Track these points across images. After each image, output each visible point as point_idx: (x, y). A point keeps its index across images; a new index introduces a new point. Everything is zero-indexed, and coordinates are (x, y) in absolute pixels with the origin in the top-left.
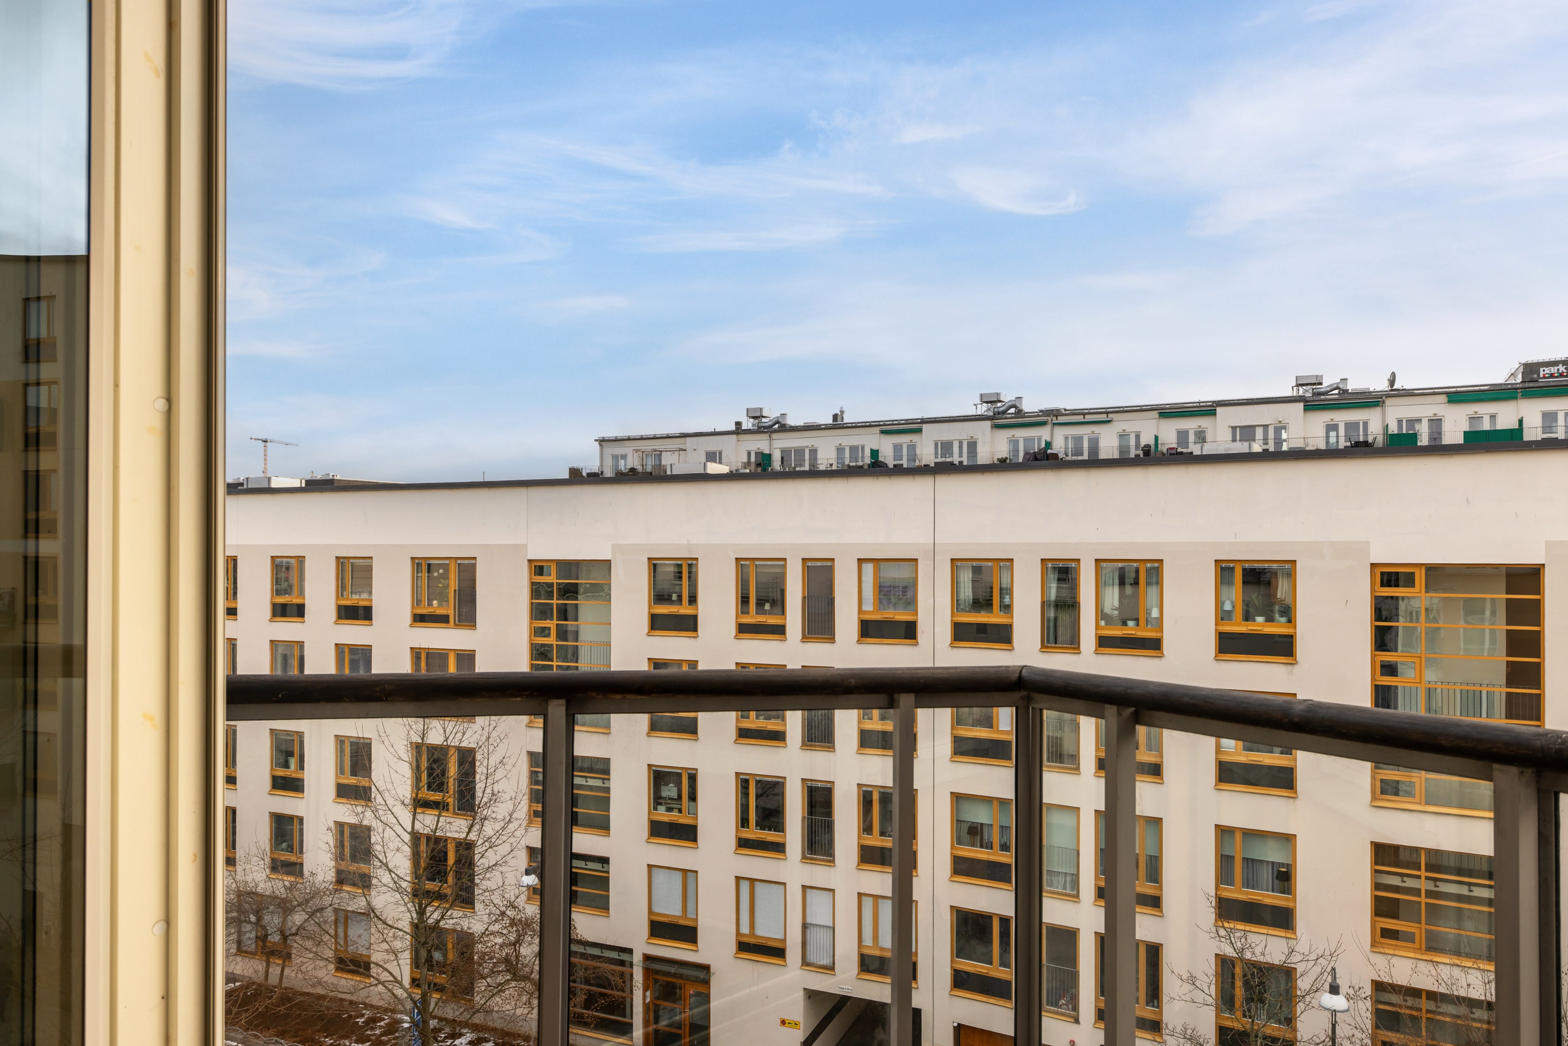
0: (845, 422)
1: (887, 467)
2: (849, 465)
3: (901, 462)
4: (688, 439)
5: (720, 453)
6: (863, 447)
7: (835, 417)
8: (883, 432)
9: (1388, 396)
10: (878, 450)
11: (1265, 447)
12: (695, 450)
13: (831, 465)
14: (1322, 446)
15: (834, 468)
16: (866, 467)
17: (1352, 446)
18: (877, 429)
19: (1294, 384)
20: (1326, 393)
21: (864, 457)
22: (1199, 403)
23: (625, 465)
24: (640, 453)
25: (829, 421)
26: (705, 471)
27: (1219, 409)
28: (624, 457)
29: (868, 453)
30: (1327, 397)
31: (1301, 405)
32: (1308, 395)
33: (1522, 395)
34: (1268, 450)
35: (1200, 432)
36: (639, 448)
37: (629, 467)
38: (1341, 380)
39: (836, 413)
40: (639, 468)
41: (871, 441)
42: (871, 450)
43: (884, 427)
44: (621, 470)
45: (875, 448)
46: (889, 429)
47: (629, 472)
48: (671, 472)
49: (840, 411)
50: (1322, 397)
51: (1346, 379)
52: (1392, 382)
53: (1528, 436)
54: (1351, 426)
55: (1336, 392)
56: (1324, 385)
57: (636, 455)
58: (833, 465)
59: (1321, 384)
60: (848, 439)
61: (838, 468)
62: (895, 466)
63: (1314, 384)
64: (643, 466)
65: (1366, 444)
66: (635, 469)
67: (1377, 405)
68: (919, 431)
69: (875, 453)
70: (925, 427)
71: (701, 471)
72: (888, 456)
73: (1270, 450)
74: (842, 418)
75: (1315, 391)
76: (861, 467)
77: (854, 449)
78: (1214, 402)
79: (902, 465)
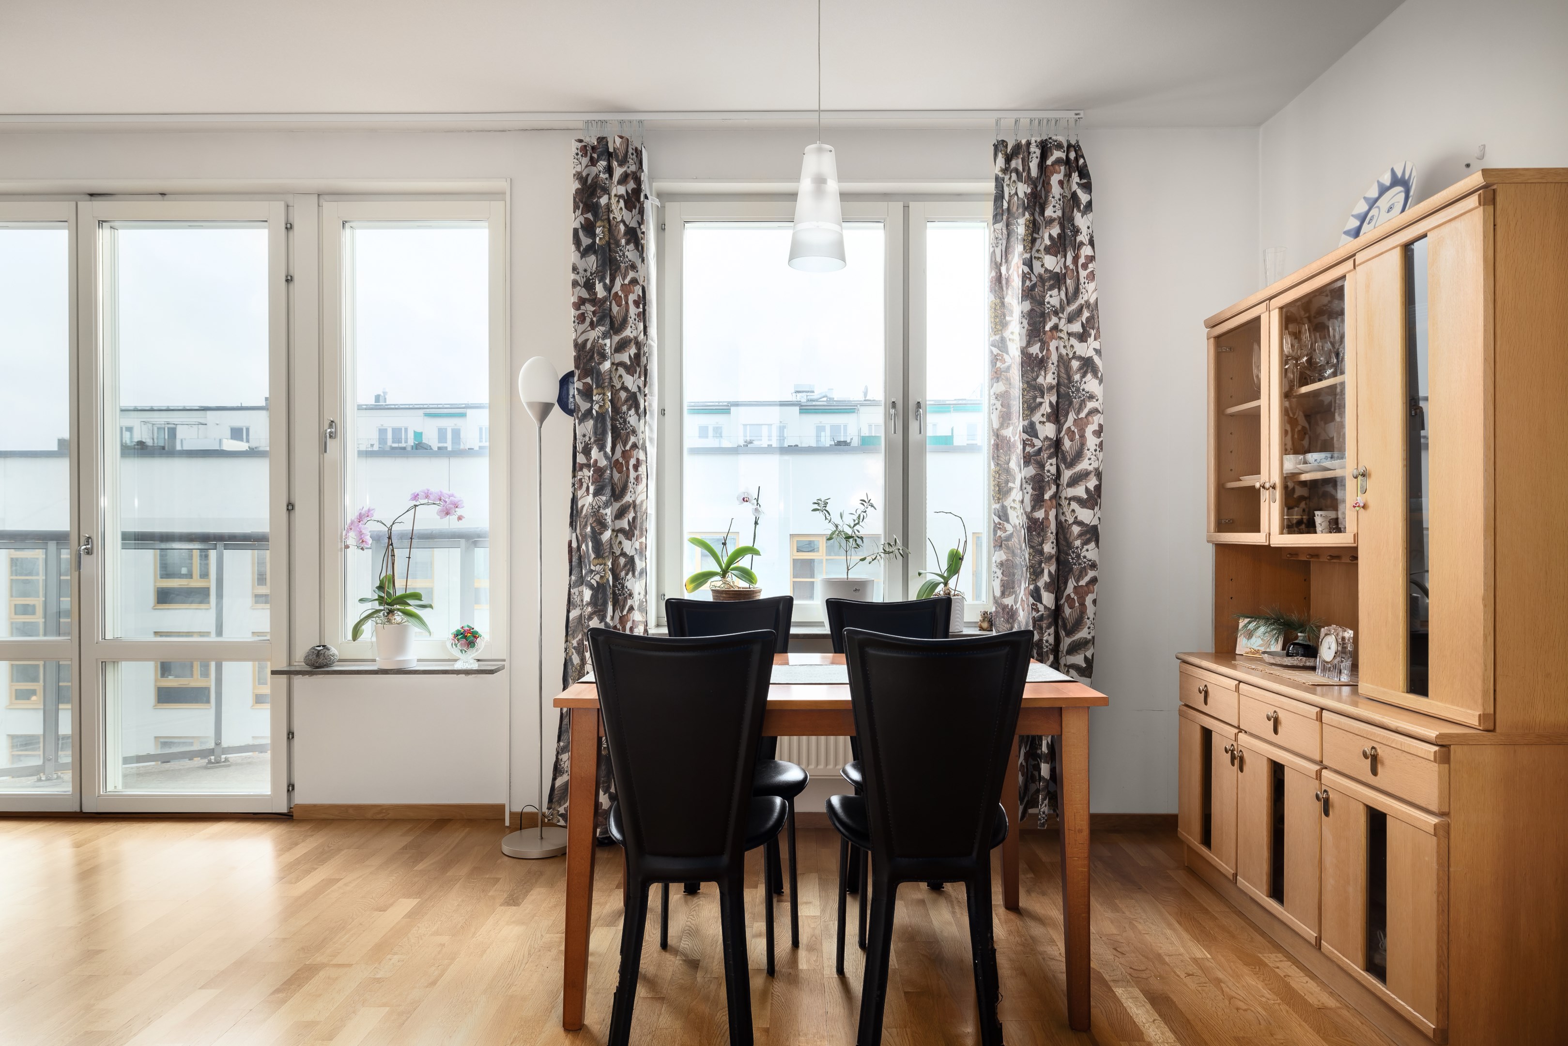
0: (387, 403)
1: (431, 449)
2: (391, 446)
3: (445, 445)
4: (209, 413)
5: (248, 430)
6: (406, 430)
7: (377, 398)
8: (426, 415)
9: (862, 405)
10: (422, 433)
11: (770, 443)
12: (217, 424)
13: (372, 445)
14: (813, 444)
15: (376, 448)
16: (409, 449)
17: (835, 445)
18: (421, 412)
19: (793, 391)
20: (816, 400)
21: (407, 439)
22: (719, 402)
23: (131, 438)
24: (150, 426)
25: (372, 401)
26: (220, 447)
27: (732, 409)
28: (130, 429)
29: (411, 435)
30: (817, 403)
31: (797, 408)
32: (804, 400)
33: (954, 410)
34: (771, 445)
35: (718, 428)
36: (148, 420)
37: (136, 440)
38: (829, 389)
39: (378, 393)
40: (149, 442)
41: (413, 423)
42: (414, 431)
43: (428, 410)
44: (126, 444)
45: (419, 430)
46: (432, 412)
47: (135, 445)
48: (182, 446)
49: (383, 392)
50: (814, 403)
51: (832, 389)
52: (866, 394)
53: (957, 442)
54: (835, 428)
55: (825, 399)
56: (816, 392)
57: (144, 428)
58: (374, 446)
59: (813, 392)
60: (390, 420)
61: (380, 449)
62: (439, 448)
63: (808, 392)
64: (153, 439)
65: (845, 443)
66: (144, 443)
67: (854, 412)
68: (463, 415)
69: (418, 435)
70: (469, 411)
71: (216, 447)
72: (431, 439)
73: (773, 446)
74: (385, 399)
75: (808, 397)
76: (404, 448)
77: (397, 432)
78: (729, 402)
79: (446, 448)
